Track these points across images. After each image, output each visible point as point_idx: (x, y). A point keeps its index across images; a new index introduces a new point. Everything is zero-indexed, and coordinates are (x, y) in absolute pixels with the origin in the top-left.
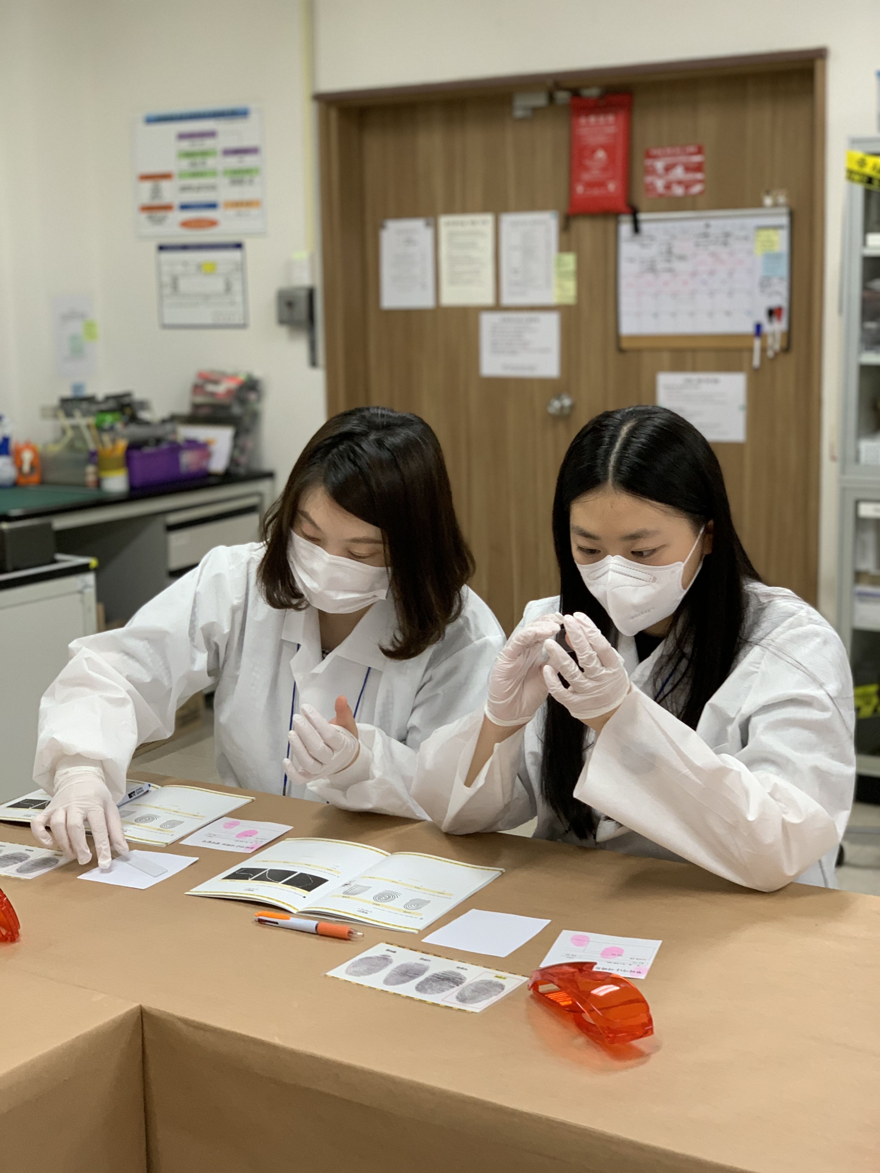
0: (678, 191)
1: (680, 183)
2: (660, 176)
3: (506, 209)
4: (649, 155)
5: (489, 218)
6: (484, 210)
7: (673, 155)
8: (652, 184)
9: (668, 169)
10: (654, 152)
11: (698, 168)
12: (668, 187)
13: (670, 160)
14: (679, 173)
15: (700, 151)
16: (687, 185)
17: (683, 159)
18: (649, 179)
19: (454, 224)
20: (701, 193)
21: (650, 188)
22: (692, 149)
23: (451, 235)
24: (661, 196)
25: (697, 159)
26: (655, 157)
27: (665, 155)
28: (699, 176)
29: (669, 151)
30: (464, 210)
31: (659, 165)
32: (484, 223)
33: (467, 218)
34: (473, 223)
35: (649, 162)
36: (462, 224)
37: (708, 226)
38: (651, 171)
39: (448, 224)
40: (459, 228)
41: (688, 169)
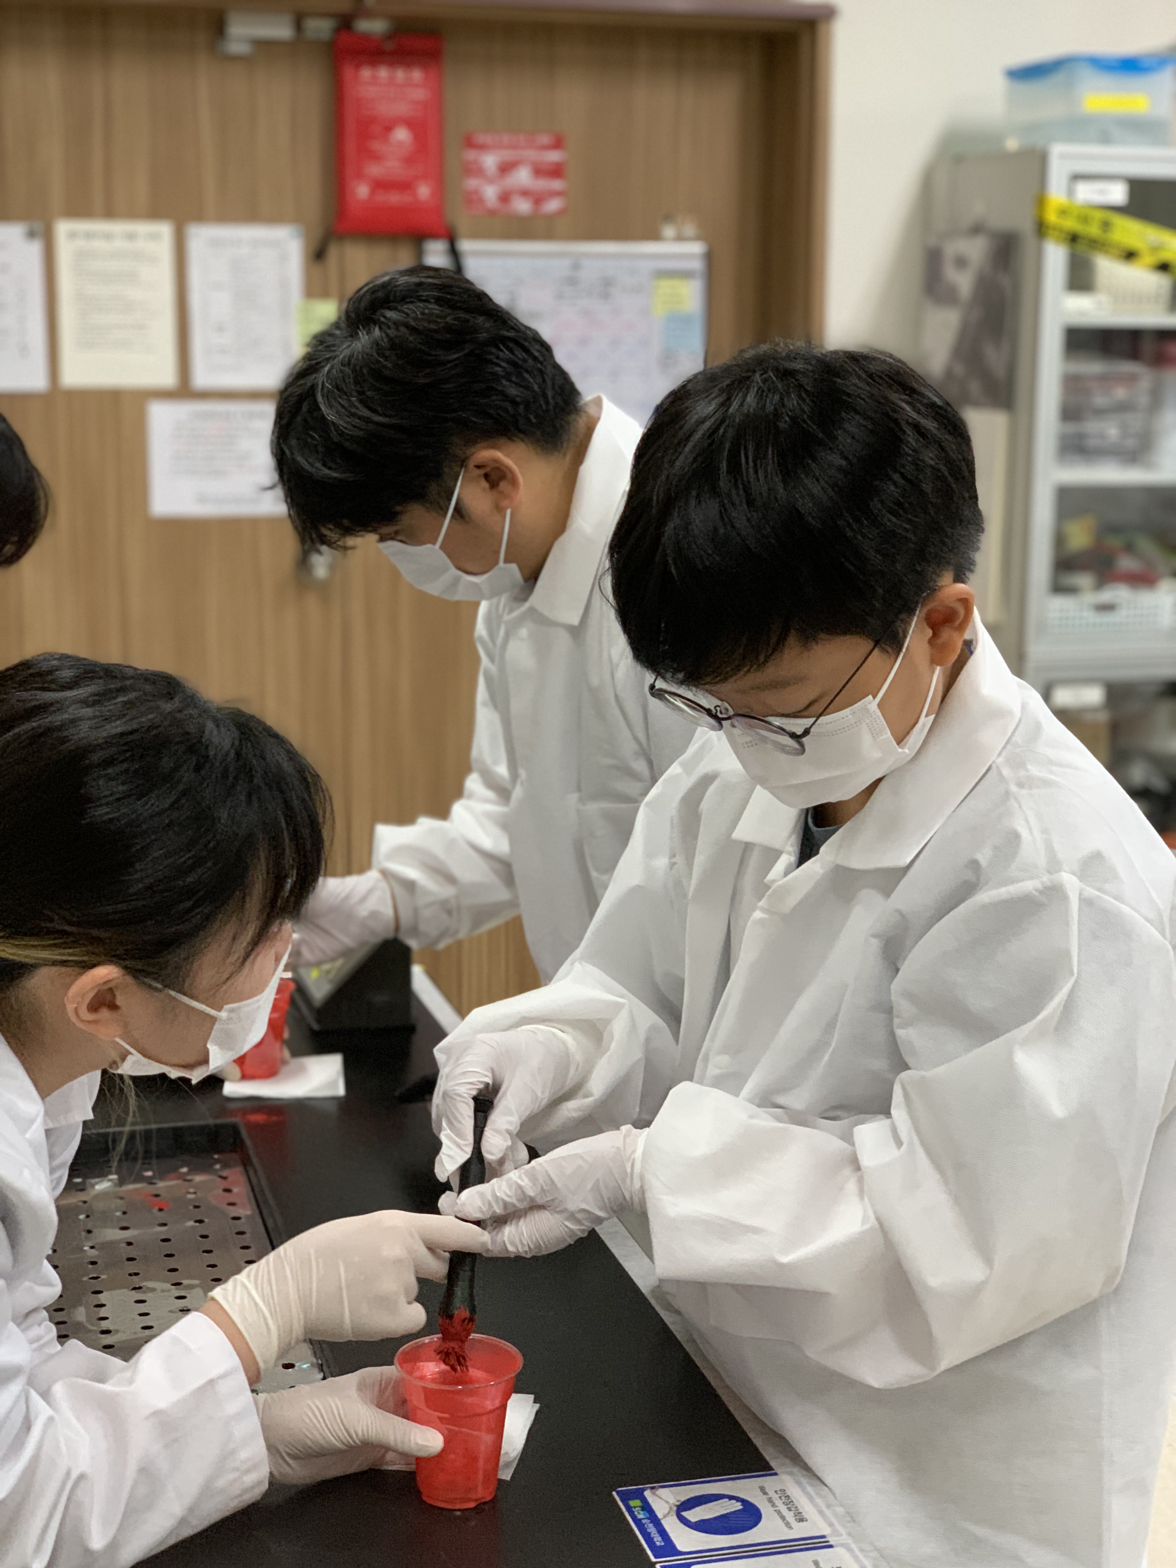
0: (523, 206)
1: (525, 193)
2: (491, 181)
3: (200, 217)
4: (470, 143)
5: (164, 230)
6: (154, 213)
7: (514, 147)
8: (476, 192)
9: (505, 168)
10: (481, 139)
11: (556, 172)
12: (505, 198)
13: (507, 155)
14: (523, 176)
15: (558, 144)
16: (538, 199)
17: (531, 154)
18: (472, 183)
19: (89, 236)
20: (561, 213)
21: (473, 199)
22: (545, 139)
23: (80, 256)
24: (492, 213)
25: (553, 156)
26: (482, 147)
27: (500, 146)
28: (557, 184)
29: (506, 139)
30: (110, 213)
31: (490, 161)
32: (154, 237)
33: (118, 227)
34: (131, 237)
35: (471, 155)
36: (108, 237)
37: (576, 267)
38: (473, 170)
39: (72, 235)
40: (99, 245)
41: (539, 171)
